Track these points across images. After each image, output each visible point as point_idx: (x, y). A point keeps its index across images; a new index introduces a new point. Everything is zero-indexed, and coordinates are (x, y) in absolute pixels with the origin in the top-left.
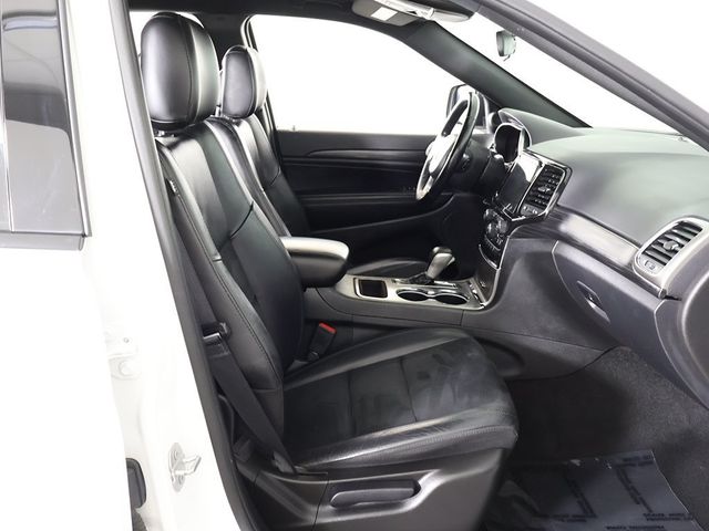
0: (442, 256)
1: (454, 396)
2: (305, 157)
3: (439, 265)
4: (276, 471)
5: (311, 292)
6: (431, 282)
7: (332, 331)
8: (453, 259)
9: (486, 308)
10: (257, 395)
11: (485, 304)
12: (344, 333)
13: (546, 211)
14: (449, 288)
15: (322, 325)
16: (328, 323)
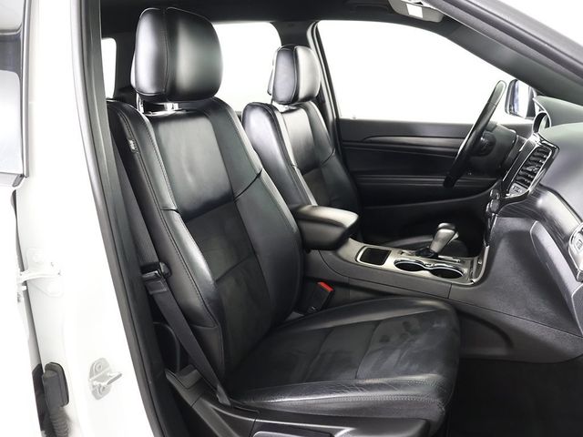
0: (445, 232)
1: (398, 361)
2: (361, 142)
3: (443, 240)
4: (215, 402)
5: (315, 254)
6: (435, 256)
7: (329, 289)
8: (456, 236)
9: (475, 284)
10: (194, 331)
11: (474, 280)
12: (340, 293)
13: (530, 189)
14: (448, 263)
15: (322, 284)
16: (328, 283)
